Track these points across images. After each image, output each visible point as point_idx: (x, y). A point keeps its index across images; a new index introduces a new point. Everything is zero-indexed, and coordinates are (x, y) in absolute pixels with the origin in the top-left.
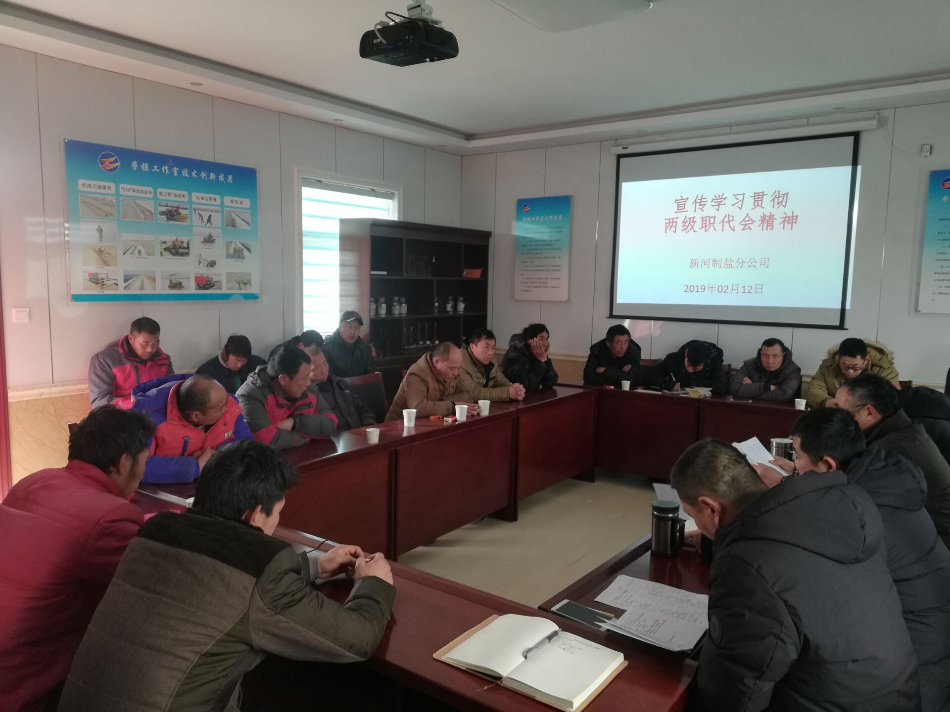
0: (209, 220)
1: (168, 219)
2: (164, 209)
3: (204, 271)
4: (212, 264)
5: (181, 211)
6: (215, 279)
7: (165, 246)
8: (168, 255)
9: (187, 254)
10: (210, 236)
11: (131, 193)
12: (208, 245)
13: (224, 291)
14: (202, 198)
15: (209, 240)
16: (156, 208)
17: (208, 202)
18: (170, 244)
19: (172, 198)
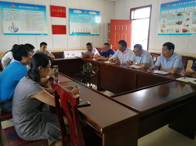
0: (189, 14)
1: (178, 16)
2: (177, 14)
3: (185, 28)
4: (188, 26)
5: (182, 13)
6: (188, 30)
7: (176, 22)
8: (177, 24)
9: (182, 24)
10: (188, 18)
11: (171, 12)
12: (187, 21)
13: (190, 33)
14: (188, 9)
15: (188, 19)
16: (176, 14)
17: (190, 9)
18: (177, 22)
19: (180, 10)
